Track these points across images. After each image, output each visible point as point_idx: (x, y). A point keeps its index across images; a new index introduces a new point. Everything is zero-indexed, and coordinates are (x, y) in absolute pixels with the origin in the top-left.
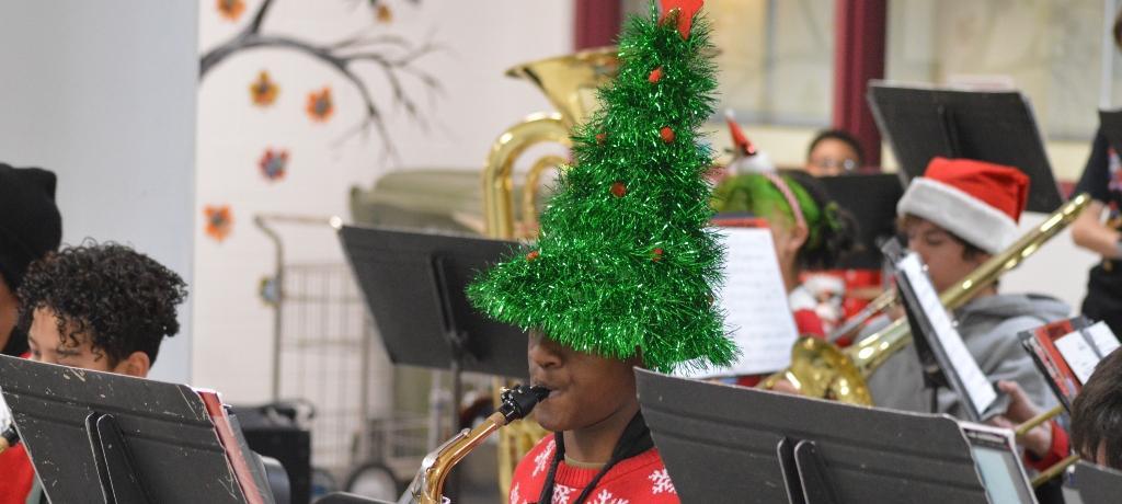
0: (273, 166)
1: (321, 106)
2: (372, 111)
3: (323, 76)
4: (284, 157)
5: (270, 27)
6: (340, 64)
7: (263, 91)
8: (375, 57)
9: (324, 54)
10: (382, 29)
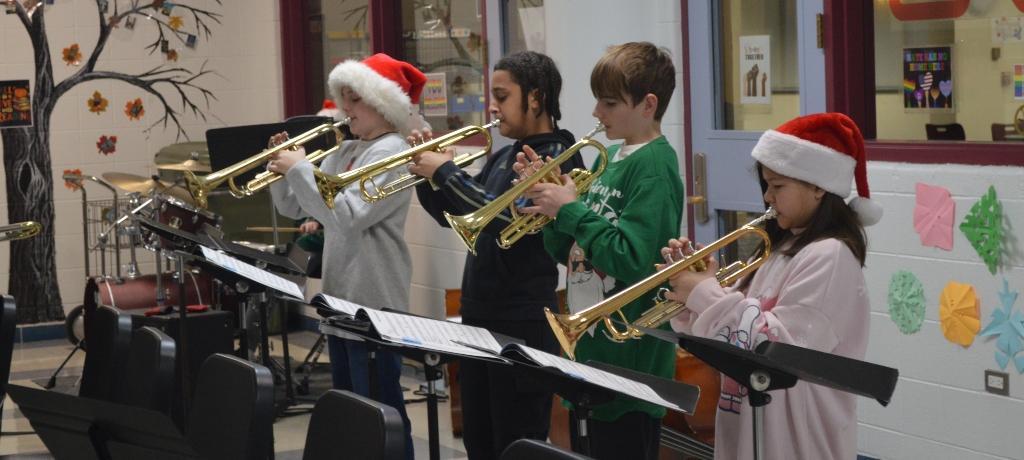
0: (107, 145)
1: (135, 110)
2: (169, 110)
3: (136, 93)
4: (114, 139)
5: (98, 67)
6: (147, 86)
7: (97, 104)
8: (168, 80)
9: (135, 81)
10: (172, 64)
